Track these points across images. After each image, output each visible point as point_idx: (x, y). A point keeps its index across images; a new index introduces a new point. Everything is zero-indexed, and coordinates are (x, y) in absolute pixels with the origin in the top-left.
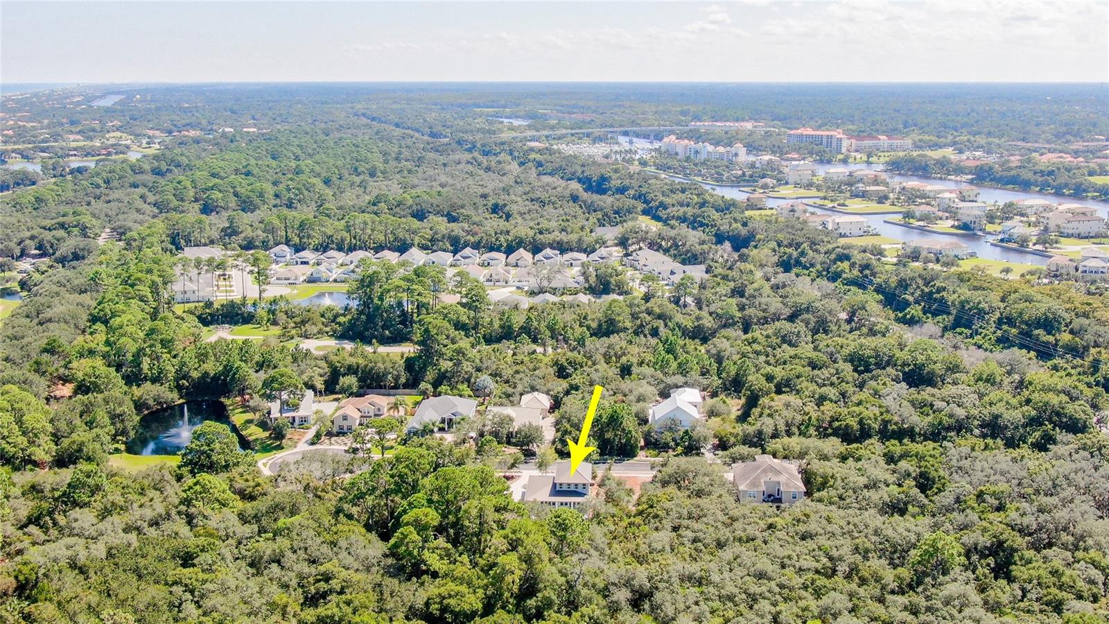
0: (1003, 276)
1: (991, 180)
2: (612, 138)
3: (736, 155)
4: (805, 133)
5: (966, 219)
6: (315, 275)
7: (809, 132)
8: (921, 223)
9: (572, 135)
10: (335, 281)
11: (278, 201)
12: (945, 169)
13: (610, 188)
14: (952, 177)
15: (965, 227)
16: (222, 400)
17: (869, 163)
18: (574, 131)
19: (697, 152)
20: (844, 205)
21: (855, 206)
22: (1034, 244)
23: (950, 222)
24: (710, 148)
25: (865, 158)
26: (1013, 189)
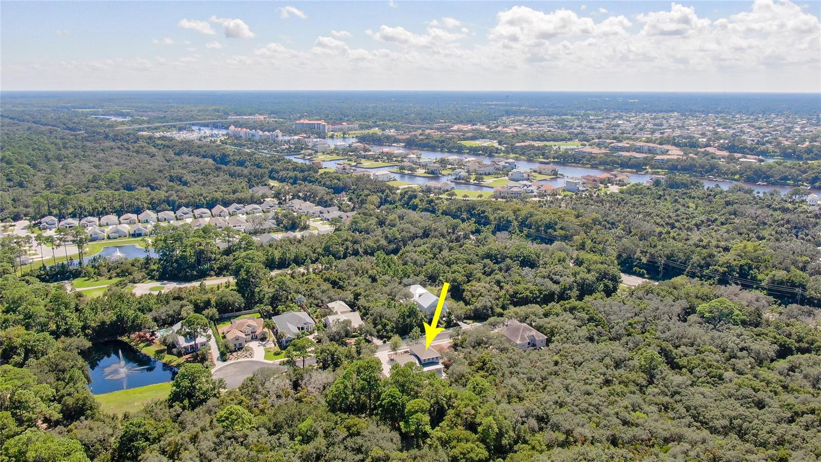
0: (479, 198)
1: (416, 146)
2: (189, 128)
3: (277, 136)
4: (305, 122)
5: (431, 169)
6: (93, 236)
7: (307, 122)
8: (410, 172)
9: (164, 126)
10: (109, 238)
11: (12, 183)
12: (390, 140)
13: (230, 161)
14: (395, 144)
15: (432, 173)
16: (119, 338)
17: (344, 138)
18: (163, 124)
19: (253, 135)
20: (360, 164)
21: (366, 164)
22: (474, 181)
23: (424, 171)
24: (261, 133)
25: (342, 135)
26: (428, 150)
